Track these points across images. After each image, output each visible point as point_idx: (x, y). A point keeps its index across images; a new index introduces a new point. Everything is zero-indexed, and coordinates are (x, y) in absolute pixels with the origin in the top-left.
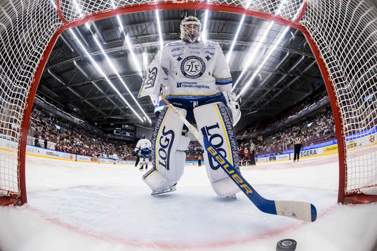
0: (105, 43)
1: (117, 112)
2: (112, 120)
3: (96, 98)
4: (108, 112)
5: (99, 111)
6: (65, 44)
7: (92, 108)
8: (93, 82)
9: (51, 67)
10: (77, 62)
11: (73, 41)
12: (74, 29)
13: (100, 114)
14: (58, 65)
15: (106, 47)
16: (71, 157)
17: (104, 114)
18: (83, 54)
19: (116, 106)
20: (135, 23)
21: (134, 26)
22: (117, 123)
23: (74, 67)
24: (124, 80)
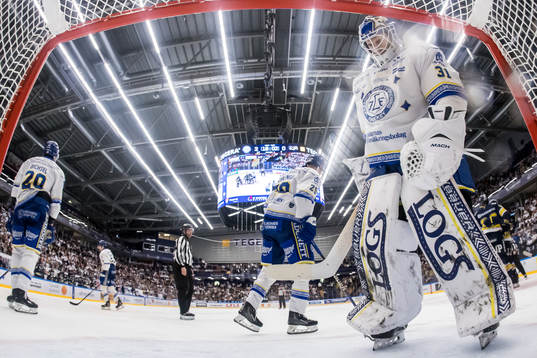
0: (126, 78)
1: (148, 209)
2: (140, 224)
3: (110, 182)
4: (131, 209)
5: (115, 205)
6: (54, 78)
7: (102, 200)
8: (103, 152)
9: (27, 120)
10: (75, 112)
11: (68, 71)
12: (67, 45)
13: (117, 212)
14: (39, 117)
15: (127, 86)
16: (64, 291)
17: (123, 211)
18: (85, 96)
19: (146, 198)
20: (182, 39)
21: (179, 46)
22: (148, 229)
23: (69, 122)
24: (160, 148)
